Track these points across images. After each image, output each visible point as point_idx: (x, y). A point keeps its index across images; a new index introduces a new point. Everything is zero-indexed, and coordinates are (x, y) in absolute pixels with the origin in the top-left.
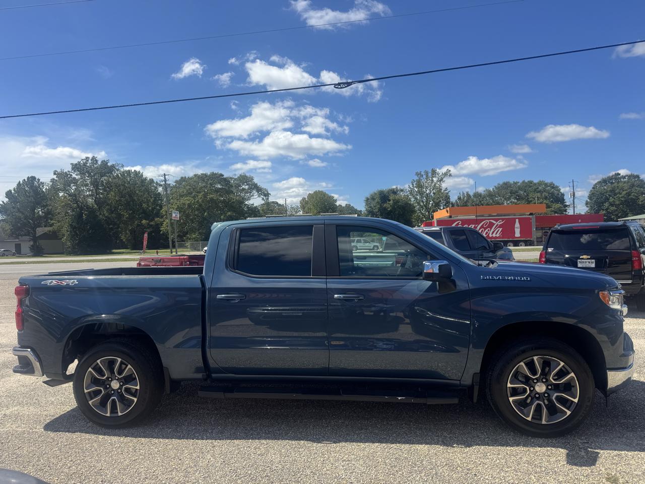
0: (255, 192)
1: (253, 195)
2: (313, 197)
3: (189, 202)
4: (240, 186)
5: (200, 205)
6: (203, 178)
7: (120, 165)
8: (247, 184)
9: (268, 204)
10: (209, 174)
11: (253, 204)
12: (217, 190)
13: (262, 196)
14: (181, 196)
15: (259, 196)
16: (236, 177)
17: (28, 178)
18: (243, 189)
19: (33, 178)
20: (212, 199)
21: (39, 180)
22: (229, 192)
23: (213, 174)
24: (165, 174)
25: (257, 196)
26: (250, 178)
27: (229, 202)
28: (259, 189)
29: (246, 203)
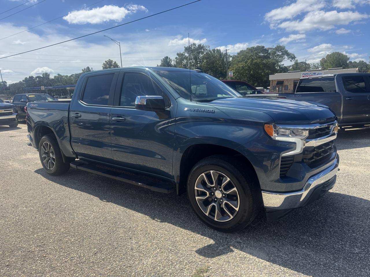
0: (286, 57)
1: (284, 59)
2: (331, 57)
3: (242, 65)
4: (276, 53)
5: (249, 67)
6: (251, 50)
7: (208, 47)
8: (281, 52)
9: (297, 64)
10: (256, 47)
11: (283, 65)
12: (260, 57)
13: (290, 59)
14: (239, 62)
15: (288, 59)
16: (274, 47)
17: (165, 57)
18: (278, 55)
19: (167, 57)
20: (256, 63)
21: (169, 58)
22: (267, 57)
23: (258, 47)
24: (226, 50)
25: (287, 59)
26: (283, 47)
27: (266, 64)
28: (288, 54)
29: (279, 64)
